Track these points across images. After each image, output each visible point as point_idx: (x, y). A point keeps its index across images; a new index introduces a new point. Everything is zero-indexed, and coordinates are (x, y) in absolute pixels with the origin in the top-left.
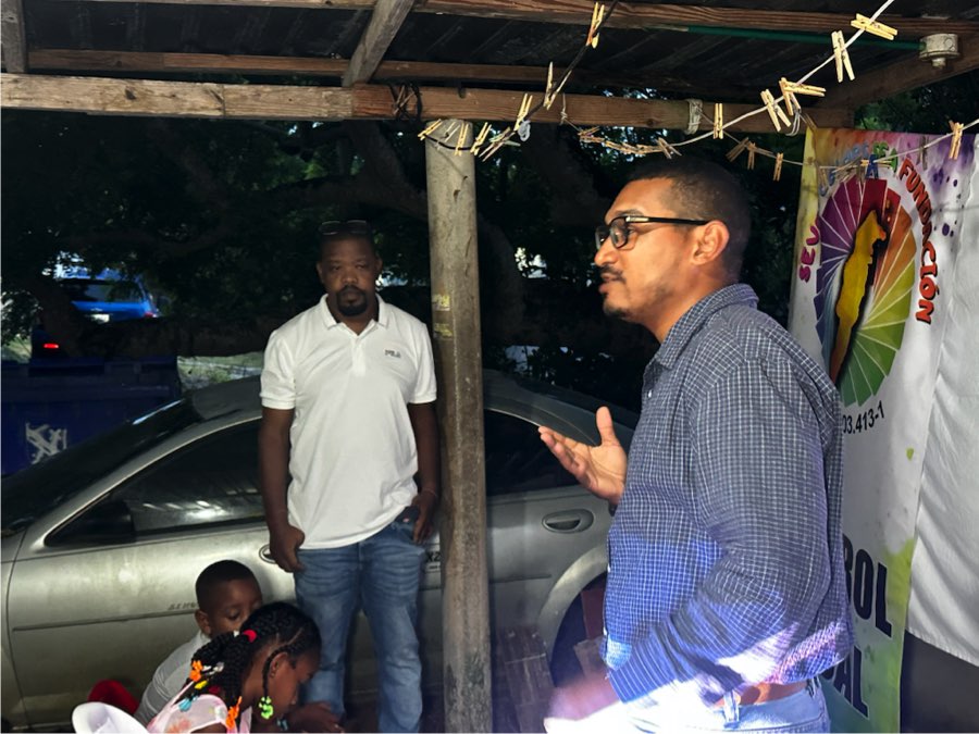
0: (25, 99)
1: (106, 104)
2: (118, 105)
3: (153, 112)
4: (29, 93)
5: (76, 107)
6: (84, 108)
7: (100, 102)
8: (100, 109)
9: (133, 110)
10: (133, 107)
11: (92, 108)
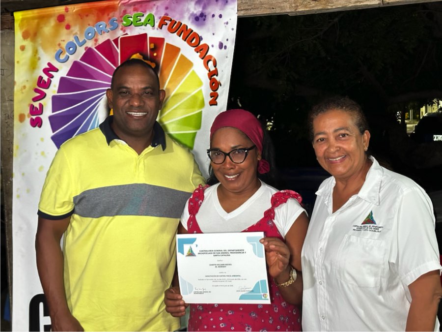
0: (247, 10)
1: (297, 6)
2: (306, 6)
3: (329, 7)
4: (249, 6)
5: (278, 11)
6: (283, 11)
7: (293, 5)
8: (293, 10)
9: (316, 8)
10: (316, 6)
11: (288, 10)
